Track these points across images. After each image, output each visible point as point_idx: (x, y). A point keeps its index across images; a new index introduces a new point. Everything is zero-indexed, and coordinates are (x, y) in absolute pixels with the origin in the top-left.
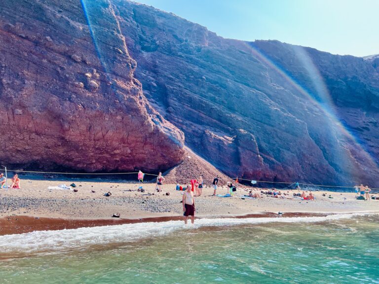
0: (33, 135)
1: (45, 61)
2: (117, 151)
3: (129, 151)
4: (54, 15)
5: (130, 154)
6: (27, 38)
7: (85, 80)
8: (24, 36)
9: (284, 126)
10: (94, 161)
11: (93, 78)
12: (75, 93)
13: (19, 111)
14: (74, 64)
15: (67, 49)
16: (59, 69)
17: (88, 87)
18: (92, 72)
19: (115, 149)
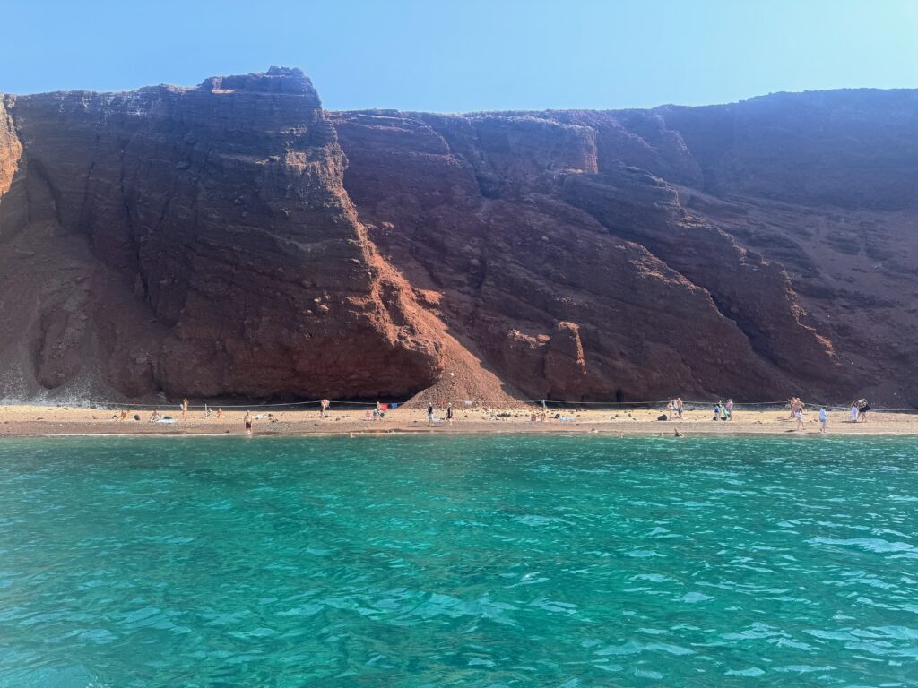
0: (270, 370)
1: (279, 294)
2: (353, 377)
3: (368, 375)
4: (284, 244)
5: (370, 377)
6: (263, 274)
7: (314, 307)
8: (261, 271)
9: (661, 302)
10: (328, 389)
11: (324, 301)
12: (304, 323)
13: (256, 349)
14: (304, 291)
15: (298, 276)
16: (290, 300)
17: (318, 313)
18: (322, 296)
19: (351, 374)
